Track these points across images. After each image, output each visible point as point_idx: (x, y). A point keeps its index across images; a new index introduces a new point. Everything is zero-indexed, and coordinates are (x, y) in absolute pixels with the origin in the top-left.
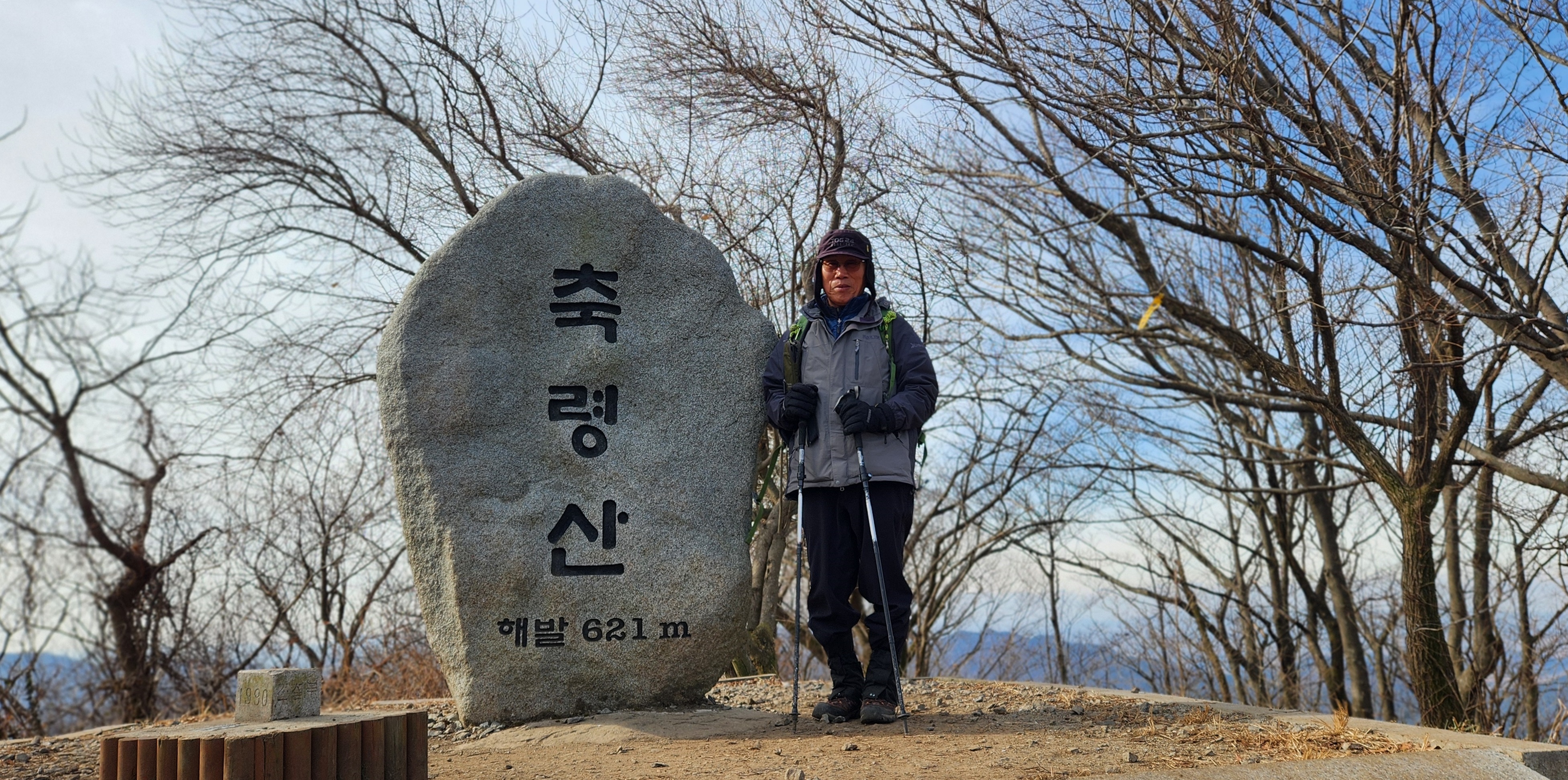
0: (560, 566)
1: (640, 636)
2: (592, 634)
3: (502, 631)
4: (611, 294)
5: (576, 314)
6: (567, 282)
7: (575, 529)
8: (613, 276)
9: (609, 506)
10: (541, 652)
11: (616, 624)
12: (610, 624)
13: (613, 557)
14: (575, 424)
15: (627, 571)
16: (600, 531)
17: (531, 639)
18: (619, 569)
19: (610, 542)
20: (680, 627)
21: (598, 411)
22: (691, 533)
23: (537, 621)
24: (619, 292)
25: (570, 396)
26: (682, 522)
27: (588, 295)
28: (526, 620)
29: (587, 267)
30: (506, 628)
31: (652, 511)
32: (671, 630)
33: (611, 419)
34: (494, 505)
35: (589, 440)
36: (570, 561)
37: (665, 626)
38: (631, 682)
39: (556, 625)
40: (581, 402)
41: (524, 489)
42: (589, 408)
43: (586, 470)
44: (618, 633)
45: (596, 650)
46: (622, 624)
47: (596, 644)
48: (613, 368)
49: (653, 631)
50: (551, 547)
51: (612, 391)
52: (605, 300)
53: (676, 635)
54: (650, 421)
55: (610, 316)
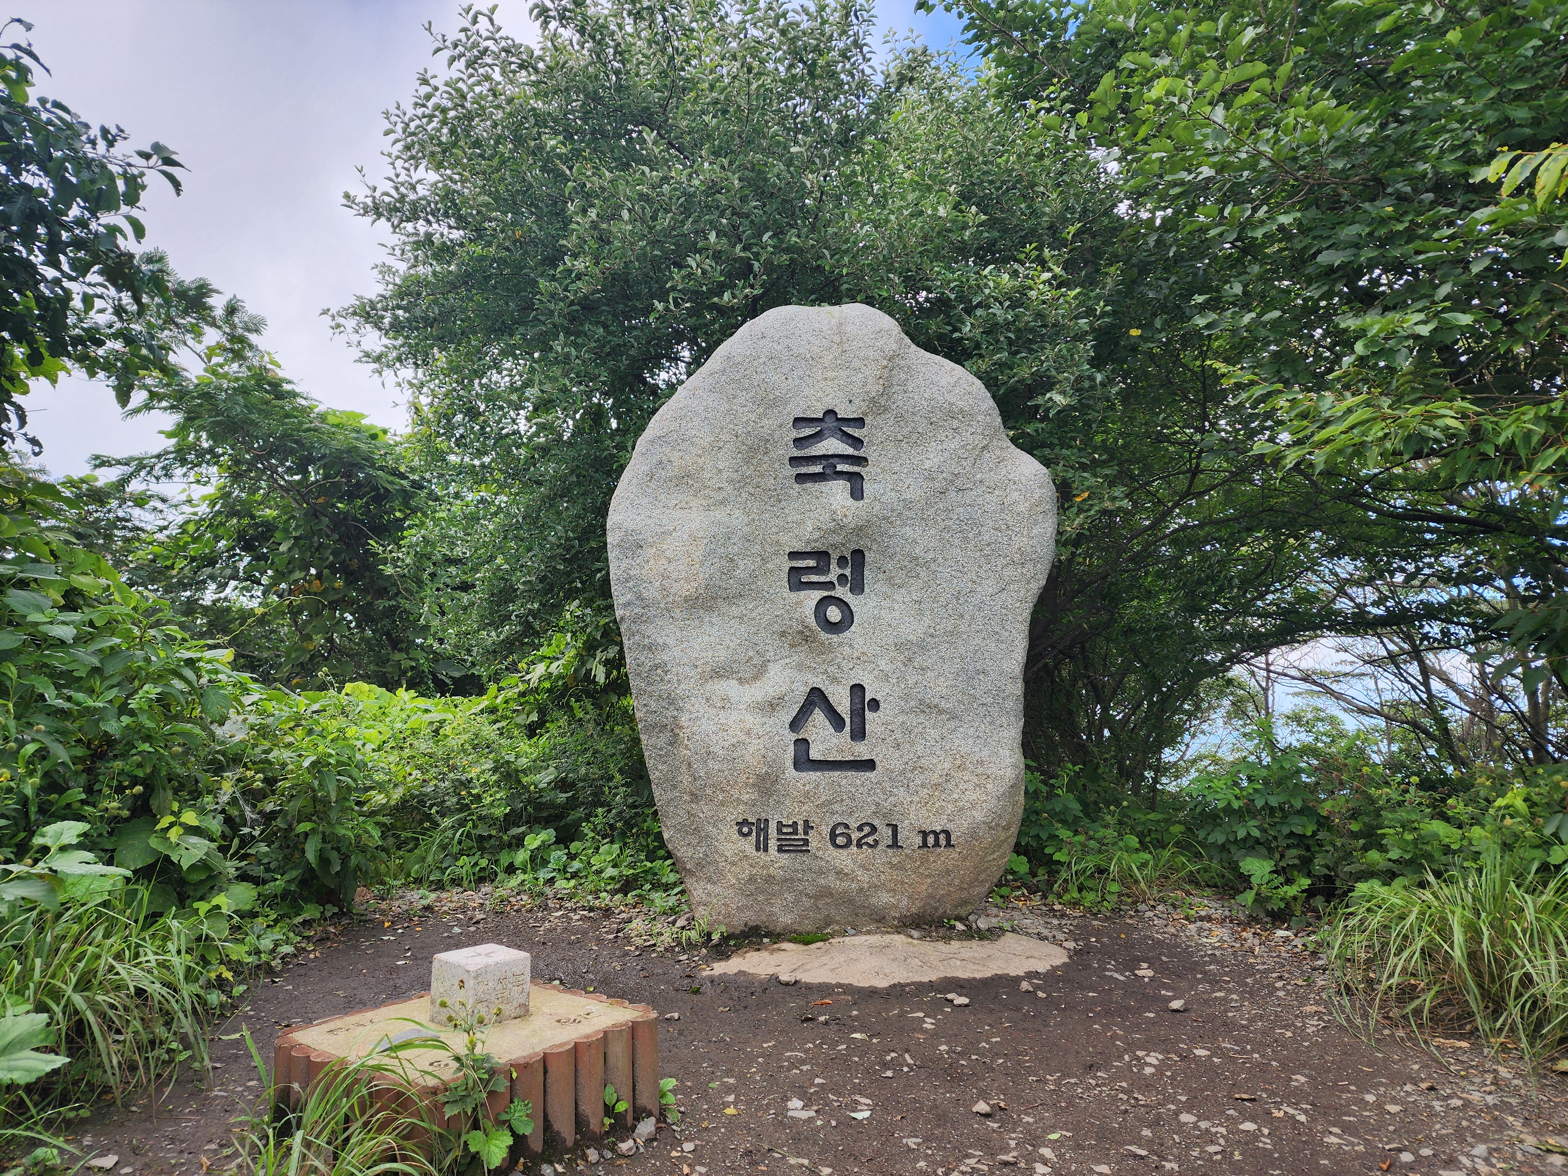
0: (803, 761)
1: (895, 844)
2: (840, 841)
3: (740, 832)
4: (857, 442)
5: (818, 469)
6: (808, 431)
7: (818, 716)
8: (859, 422)
9: (858, 690)
10: (785, 859)
11: (867, 829)
12: (860, 828)
13: (862, 751)
14: (817, 595)
15: (879, 767)
16: (848, 721)
17: (773, 844)
18: (870, 765)
19: (859, 734)
20: (942, 837)
21: (842, 578)
22: (952, 724)
23: (779, 823)
24: (866, 441)
25: (812, 563)
26: (941, 712)
28: (767, 821)
29: (830, 412)
30: (745, 830)
31: (906, 698)
32: (931, 840)
34: (730, 687)
35: (834, 614)
36: (815, 753)
37: (925, 834)
38: (884, 898)
39: (800, 829)
40: (826, 571)
41: (763, 669)
42: (832, 577)
43: (830, 648)
44: (870, 840)
45: (844, 859)
46: (874, 829)
47: (844, 852)
48: (859, 530)
49: (910, 839)
50: (794, 737)
51: (859, 555)
52: (850, 451)
53: (937, 844)
54: (903, 591)
55: (856, 469)
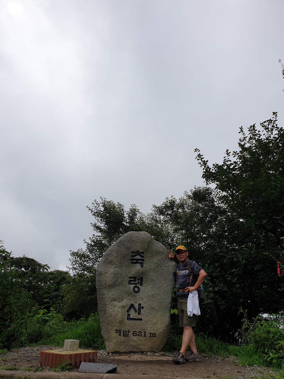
0: (129, 318)
1: (145, 336)
2: (135, 335)
3: (116, 332)
4: (142, 257)
5: (135, 261)
6: (134, 254)
7: (132, 309)
8: (143, 253)
9: (140, 304)
10: (124, 338)
11: (140, 333)
12: (139, 332)
13: (140, 317)
14: (133, 286)
15: (143, 320)
16: (138, 310)
17: (122, 335)
18: (141, 319)
19: (139, 313)
20: (154, 334)
21: (139, 283)
22: (157, 312)
23: (123, 330)
24: (144, 256)
25: (133, 279)
26: (155, 310)
27: (138, 257)
28: (121, 330)
29: (138, 251)
30: (117, 332)
31: (149, 307)
32: (152, 335)
33: (141, 285)
34: (116, 303)
35: (136, 289)
36: (131, 317)
37: (151, 334)
39: (127, 332)
40: (135, 281)
41: (123, 300)
42: (137, 282)
43: (135, 296)
44: (140, 335)
45: (135, 338)
46: (141, 332)
48: (142, 273)
49: (148, 335)
50: (127, 313)
51: (142, 278)
52: (141, 258)
54: (150, 286)
55: (142, 262)
